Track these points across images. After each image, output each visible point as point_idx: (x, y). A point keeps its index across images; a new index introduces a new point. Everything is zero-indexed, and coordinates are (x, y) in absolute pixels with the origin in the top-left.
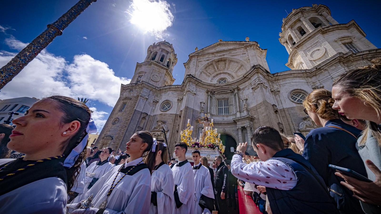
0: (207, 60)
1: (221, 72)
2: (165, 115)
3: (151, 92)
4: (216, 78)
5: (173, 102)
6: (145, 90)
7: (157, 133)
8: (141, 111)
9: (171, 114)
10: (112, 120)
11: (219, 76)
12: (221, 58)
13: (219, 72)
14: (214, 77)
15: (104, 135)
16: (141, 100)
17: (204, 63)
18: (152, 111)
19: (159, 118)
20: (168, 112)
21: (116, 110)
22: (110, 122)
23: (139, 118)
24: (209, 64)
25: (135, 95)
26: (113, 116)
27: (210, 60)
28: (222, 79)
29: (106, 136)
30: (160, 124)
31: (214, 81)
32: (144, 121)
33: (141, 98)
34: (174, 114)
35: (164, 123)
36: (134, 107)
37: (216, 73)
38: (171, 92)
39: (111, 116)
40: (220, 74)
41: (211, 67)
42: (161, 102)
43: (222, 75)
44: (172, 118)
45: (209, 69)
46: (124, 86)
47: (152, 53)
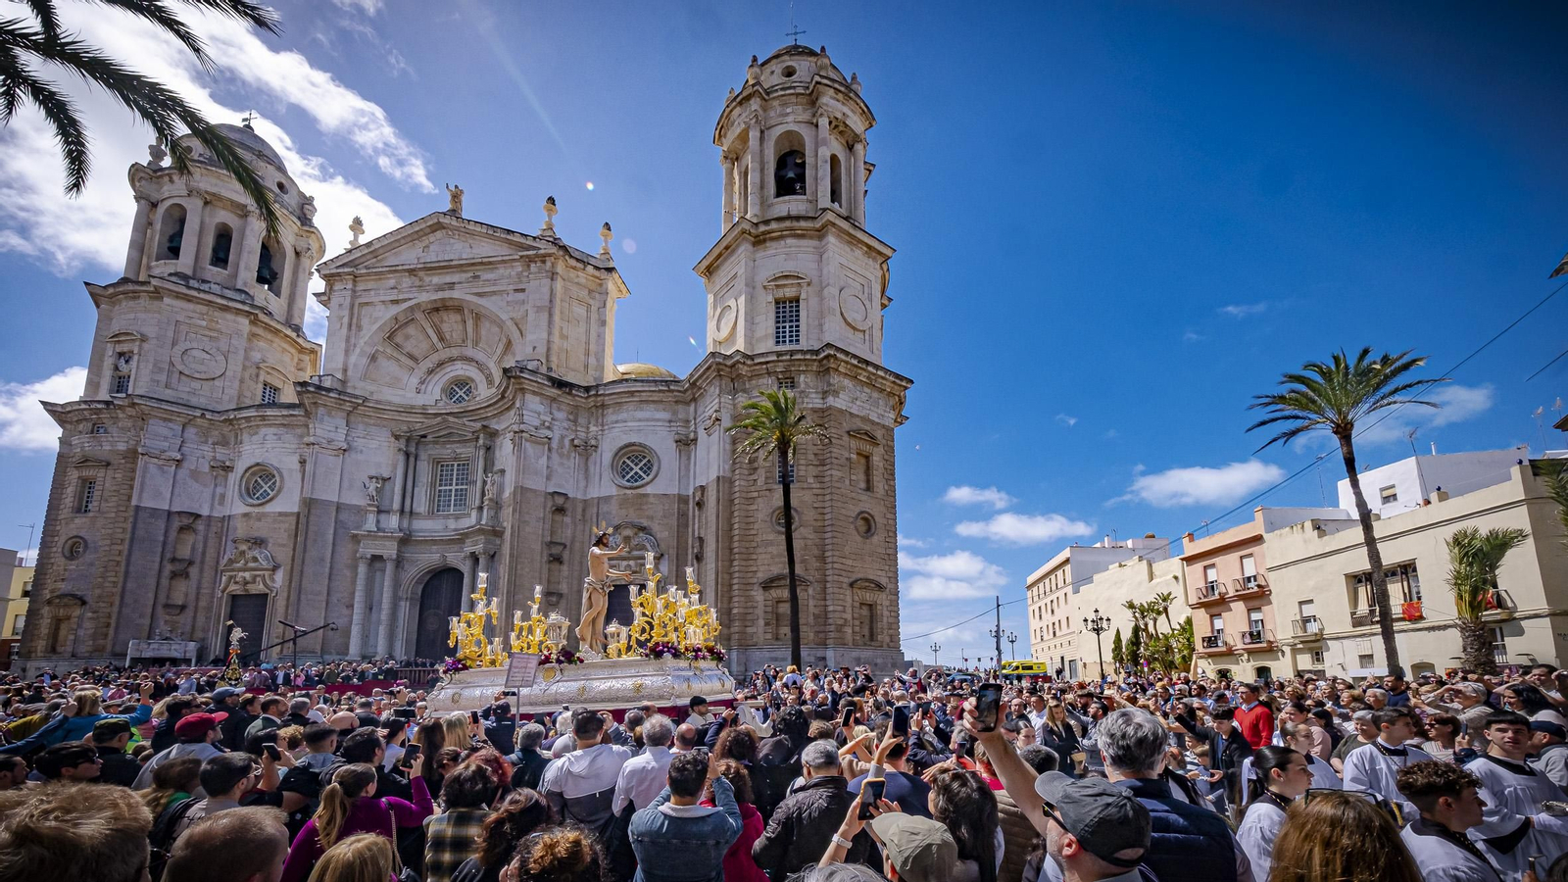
0: (396, 302)
1: (455, 352)
2: (260, 517)
3: (191, 432)
4: (437, 377)
5: (285, 474)
6: (156, 427)
7: (241, 574)
8: (167, 508)
9: (281, 514)
10: (60, 544)
11: (449, 369)
12: (443, 299)
13: (445, 354)
14: (431, 372)
15: (47, 591)
16: (153, 469)
17: (381, 314)
18: (216, 502)
19: (241, 529)
20: (268, 508)
21: (62, 507)
22: (55, 549)
23: (163, 531)
24: (402, 318)
25: (122, 447)
26: (58, 528)
27: (405, 300)
28: (462, 383)
29: (58, 597)
30: (244, 547)
31: (430, 388)
32: (189, 538)
33: (146, 463)
34: (292, 514)
35: (259, 543)
36: (130, 498)
37: (435, 358)
38: (273, 430)
39: (51, 528)
40: (452, 360)
41: (411, 330)
42: (240, 467)
43: (459, 365)
44: (287, 525)
45: (407, 337)
46: (60, 409)
47: (161, 209)
